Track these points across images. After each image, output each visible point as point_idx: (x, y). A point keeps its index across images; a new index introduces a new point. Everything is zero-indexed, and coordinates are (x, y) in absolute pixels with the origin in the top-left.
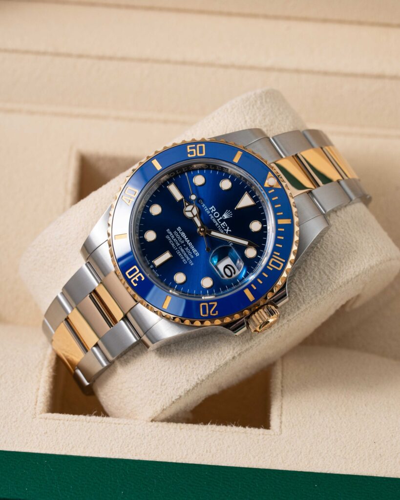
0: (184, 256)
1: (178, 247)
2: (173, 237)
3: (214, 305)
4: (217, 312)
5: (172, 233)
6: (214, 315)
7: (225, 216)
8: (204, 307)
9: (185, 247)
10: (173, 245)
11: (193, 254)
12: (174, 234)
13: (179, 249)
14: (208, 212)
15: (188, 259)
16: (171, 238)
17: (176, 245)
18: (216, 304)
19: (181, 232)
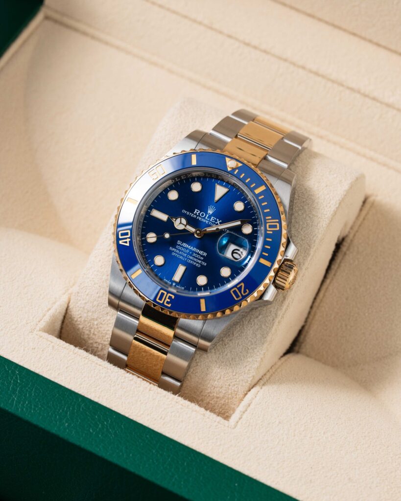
0: (195, 262)
1: (186, 257)
2: (178, 251)
3: (242, 286)
4: (247, 290)
5: (175, 248)
6: (246, 293)
7: (210, 212)
8: (235, 292)
9: (192, 254)
10: (181, 257)
11: (202, 256)
12: (177, 249)
13: (188, 259)
14: (195, 216)
15: (200, 262)
16: (176, 253)
17: (184, 257)
18: (242, 284)
19: (182, 244)
